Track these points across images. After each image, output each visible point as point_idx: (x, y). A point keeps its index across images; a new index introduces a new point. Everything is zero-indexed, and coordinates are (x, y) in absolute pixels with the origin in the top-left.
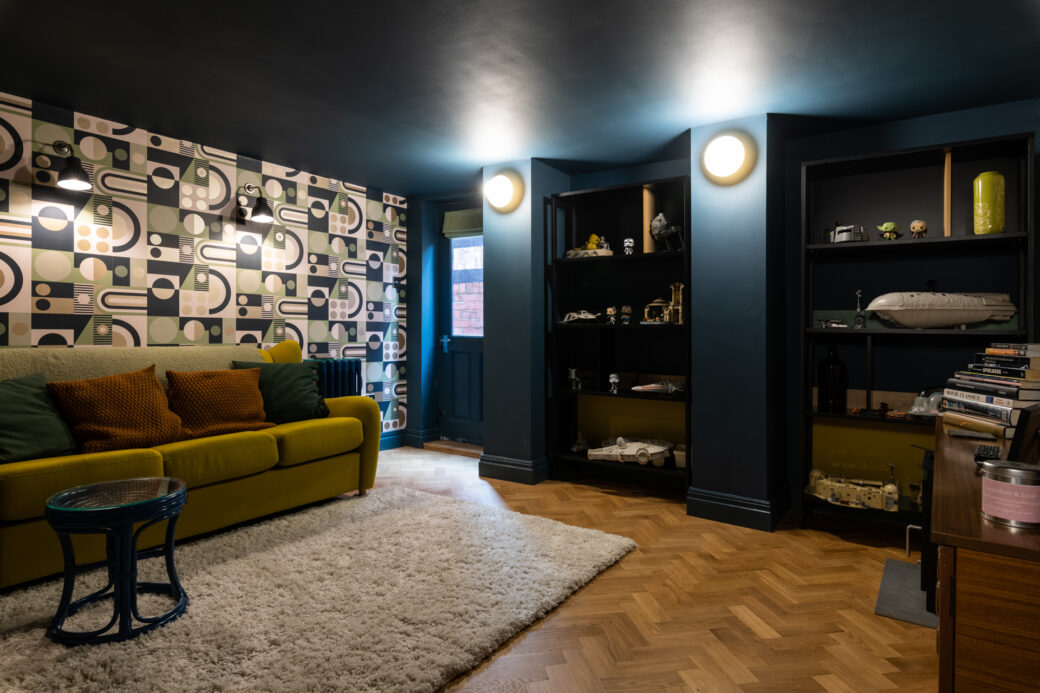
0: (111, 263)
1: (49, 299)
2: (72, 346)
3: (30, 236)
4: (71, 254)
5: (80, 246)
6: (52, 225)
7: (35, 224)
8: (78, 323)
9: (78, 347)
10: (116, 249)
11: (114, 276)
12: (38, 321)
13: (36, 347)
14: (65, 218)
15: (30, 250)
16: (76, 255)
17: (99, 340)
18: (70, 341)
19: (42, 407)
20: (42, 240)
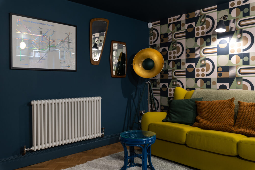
0: (242, 56)
1: (222, 72)
2: (229, 89)
3: (217, 52)
4: (228, 55)
5: (231, 52)
6: (223, 46)
7: (218, 47)
8: (230, 80)
9: (231, 90)
10: (244, 50)
11: (243, 61)
12: (219, 80)
13: (218, 89)
14: (226, 43)
15: (216, 56)
16: (230, 55)
17: (238, 87)
18: (228, 87)
19: (191, 108)
20: (220, 52)
